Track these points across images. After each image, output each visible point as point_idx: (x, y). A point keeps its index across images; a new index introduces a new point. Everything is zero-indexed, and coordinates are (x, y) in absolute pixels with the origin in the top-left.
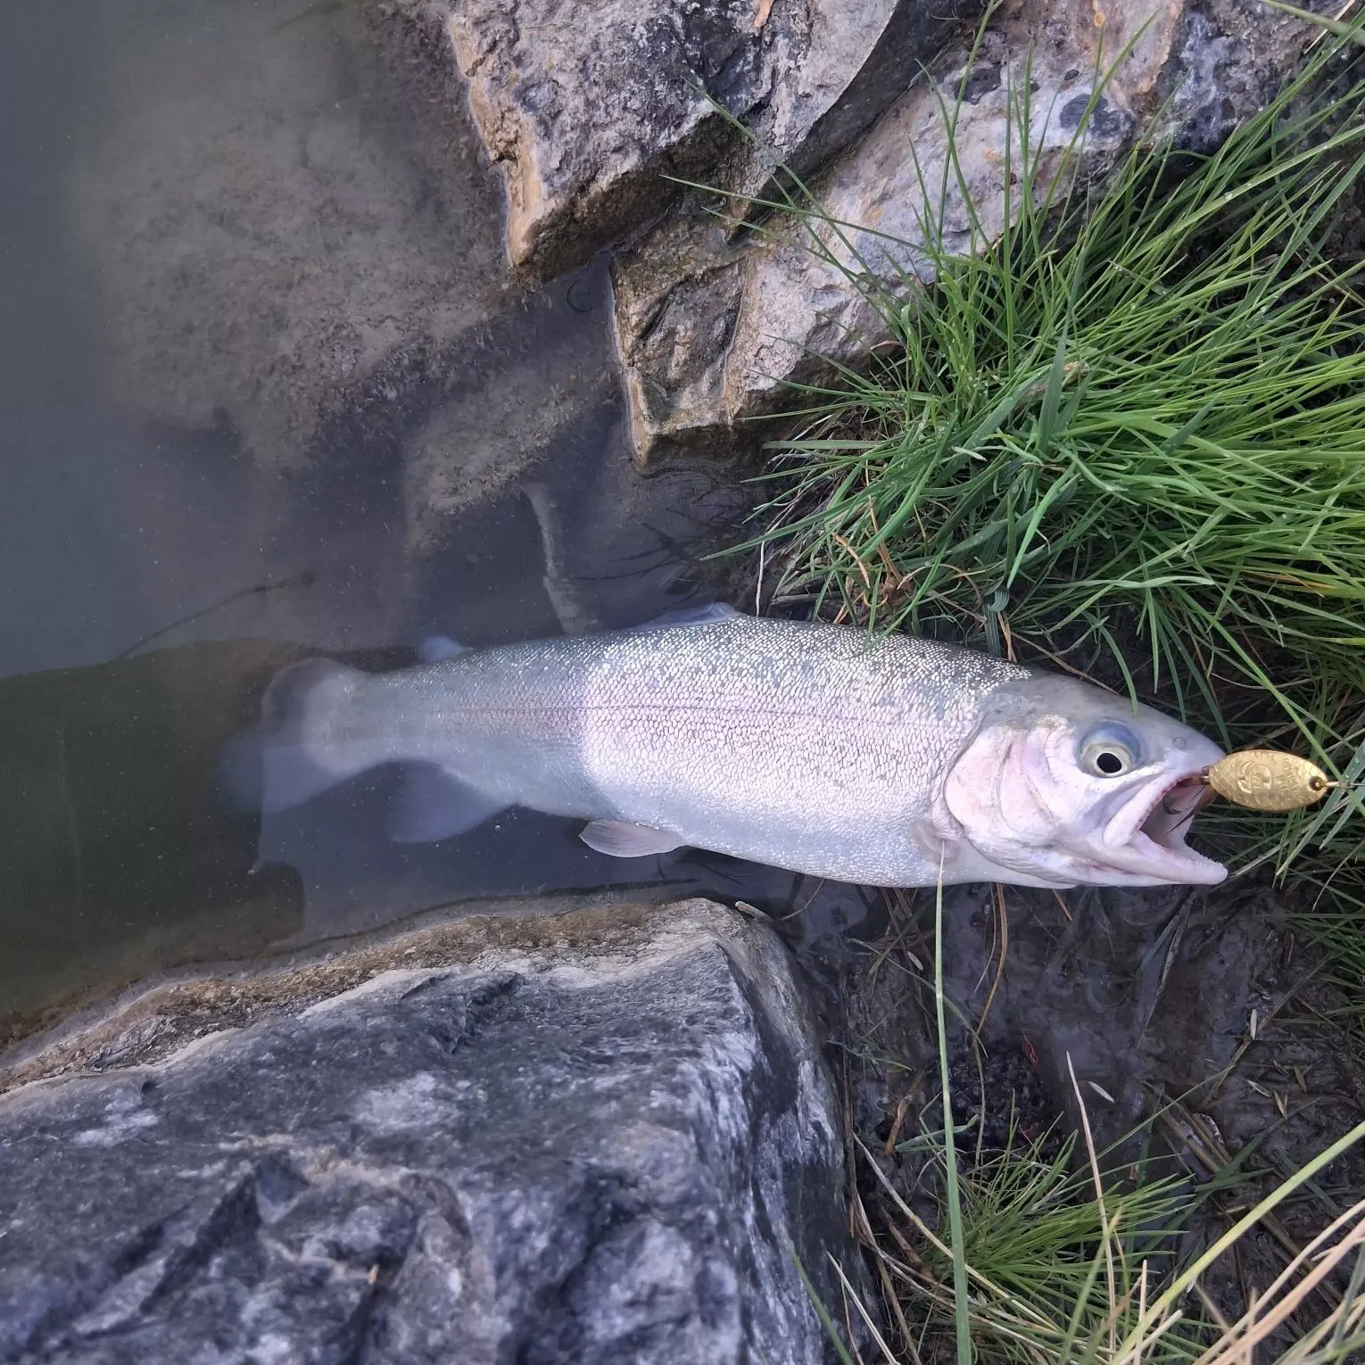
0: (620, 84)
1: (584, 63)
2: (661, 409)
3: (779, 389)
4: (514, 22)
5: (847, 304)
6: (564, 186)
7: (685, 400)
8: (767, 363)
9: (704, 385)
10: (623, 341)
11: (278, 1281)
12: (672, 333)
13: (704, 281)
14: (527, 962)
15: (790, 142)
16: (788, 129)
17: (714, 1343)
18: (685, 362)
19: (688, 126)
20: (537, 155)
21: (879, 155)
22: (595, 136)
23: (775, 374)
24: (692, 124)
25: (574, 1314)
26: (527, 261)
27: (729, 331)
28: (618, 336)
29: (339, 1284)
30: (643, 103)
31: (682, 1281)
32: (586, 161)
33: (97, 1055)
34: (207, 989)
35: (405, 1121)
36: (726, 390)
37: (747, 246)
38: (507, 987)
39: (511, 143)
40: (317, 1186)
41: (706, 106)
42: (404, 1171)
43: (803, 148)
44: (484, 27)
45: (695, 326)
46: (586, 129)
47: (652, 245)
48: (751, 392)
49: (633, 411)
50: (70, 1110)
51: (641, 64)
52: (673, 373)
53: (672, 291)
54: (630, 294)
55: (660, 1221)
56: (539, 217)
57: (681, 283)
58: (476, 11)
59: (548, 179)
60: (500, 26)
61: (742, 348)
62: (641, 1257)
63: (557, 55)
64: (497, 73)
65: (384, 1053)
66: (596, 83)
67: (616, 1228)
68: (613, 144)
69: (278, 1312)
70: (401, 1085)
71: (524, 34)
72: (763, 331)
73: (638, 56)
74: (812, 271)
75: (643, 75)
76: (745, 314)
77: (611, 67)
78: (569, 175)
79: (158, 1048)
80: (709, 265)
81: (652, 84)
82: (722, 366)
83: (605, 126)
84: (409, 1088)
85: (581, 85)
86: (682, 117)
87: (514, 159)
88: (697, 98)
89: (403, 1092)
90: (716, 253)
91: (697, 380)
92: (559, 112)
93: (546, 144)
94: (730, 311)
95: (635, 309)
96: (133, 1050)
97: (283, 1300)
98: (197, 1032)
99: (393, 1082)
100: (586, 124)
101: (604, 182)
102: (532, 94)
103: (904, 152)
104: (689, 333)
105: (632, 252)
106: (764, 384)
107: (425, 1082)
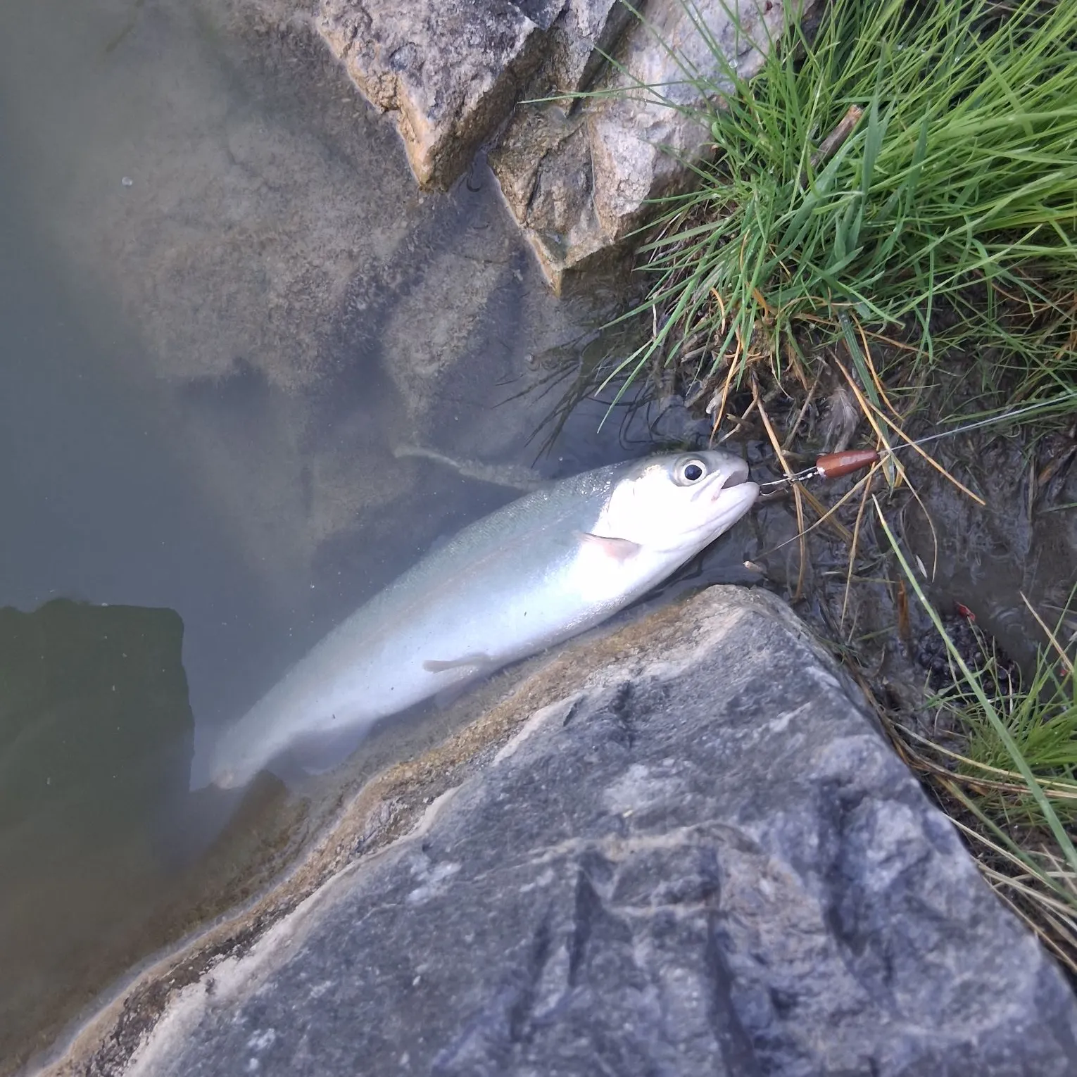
0: (460, 29)
1: (429, 23)
2: (559, 251)
3: (642, 208)
4: (363, 10)
5: (674, 131)
6: (444, 116)
7: (573, 238)
8: (627, 193)
9: (584, 223)
10: (516, 212)
11: (645, 931)
12: (549, 194)
13: (560, 149)
14: (625, 671)
15: (595, 31)
16: (590, 22)
17: (956, 863)
18: (565, 211)
19: (519, 44)
20: (414, 100)
21: (659, 19)
22: (455, 73)
23: (636, 197)
24: (522, 41)
25: (851, 880)
26: (432, 178)
27: (589, 179)
28: (510, 209)
29: (685, 919)
30: (482, 38)
31: (915, 832)
32: (454, 92)
33: (355, 844)
34: (404, 771)
35: (649, 800)
36: (601, 222)
37: (582, 114)
38: (626, 692)
39: (391, 98)
40: (623, 862)
41: (528, 25)
42: (684, 829)
43: (604, 32)
44: (343, 20)
45: (564, 183)
46: (446, 69)
47: (513, 137)
48: (622, 217)
49: (539, 258)
50: (383, 884)
51: (471, 10)
52: (559, 222)
53: (540, 165)
54: (510, 176)
55: (879, 799)
56: (433, 144)
57: (544, 157)
58: (332, 10)
59: (430, 114)
60: (355, 16)
61: (604, 187)
62: (878, 827)
63: (406, 24)
64: (364, 51)
65: (591, 763)
66: (442, 35)
67: (849, 814)
68: (470, 75)
69: (659, 951)
70: (623, 778)
71: (375, 17)
72: (618, 171)
73: (466, 5)
74: (639, 116)
75: (475, 17)
76: (599, 163)
77: (449, 19)
78: (445, 106)
79: (403, 822)
80: (561, 137)
81: (483, 22)
82: (592, 205)
83: (459, 63)
84: (631, 778)
85: (432, 39)
86: (513, 39)
87: (398, 108)
88: (520, 21)
89: (628, 783)
90: (563, 127)
91: (577, 222)
92: (423, 64)
93: (420, 90)
94: (585, 164)
95: (519, 187)
96: (380, 831)
97: (657, 942)
98: (425, 800)
99: (617, 779)
100: (445, 66)
101: (472, 103)
102: (397, 57)
103: (679, 11)
104: (562, 190)
105: (499, 147)
106: (629, 208)
107: (639, 771)
